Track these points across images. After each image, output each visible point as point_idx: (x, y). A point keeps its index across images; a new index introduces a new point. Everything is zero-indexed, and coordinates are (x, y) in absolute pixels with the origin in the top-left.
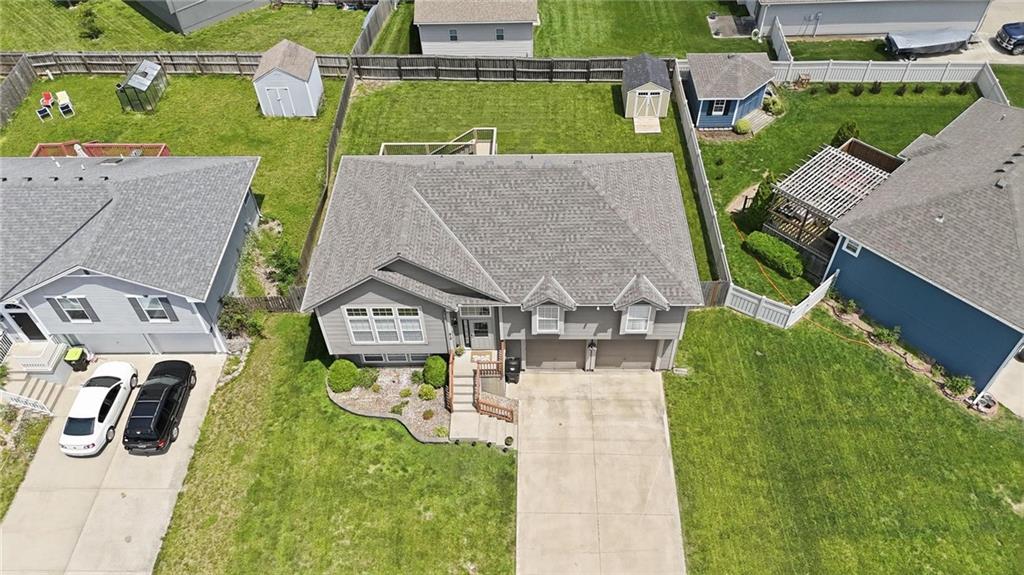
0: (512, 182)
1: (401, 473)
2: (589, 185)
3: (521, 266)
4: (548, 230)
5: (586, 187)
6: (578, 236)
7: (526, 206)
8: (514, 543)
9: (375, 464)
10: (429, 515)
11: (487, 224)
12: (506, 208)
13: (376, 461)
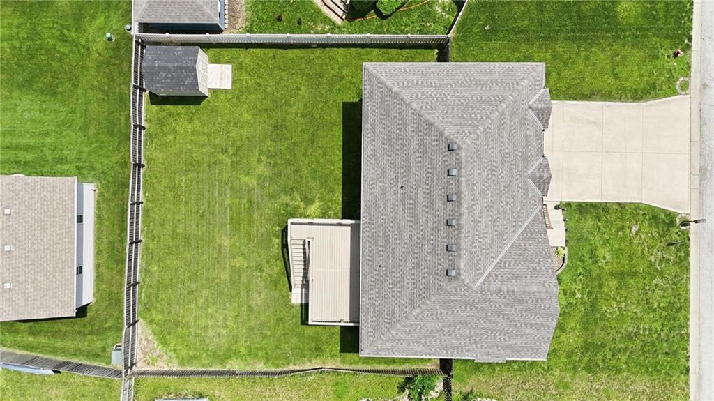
0: (473, 203)
1: (581, 277)
2: (476, 140)
3: (522, 197)
4: (502, 175)
5: (477, 142)
6: (507, 151)
7: (488, 192)
8: (619, 204)
9: (576, 294)
10: (608, 257)
11: (498, 224)
12: (489, 207)
13: (574, 294)
